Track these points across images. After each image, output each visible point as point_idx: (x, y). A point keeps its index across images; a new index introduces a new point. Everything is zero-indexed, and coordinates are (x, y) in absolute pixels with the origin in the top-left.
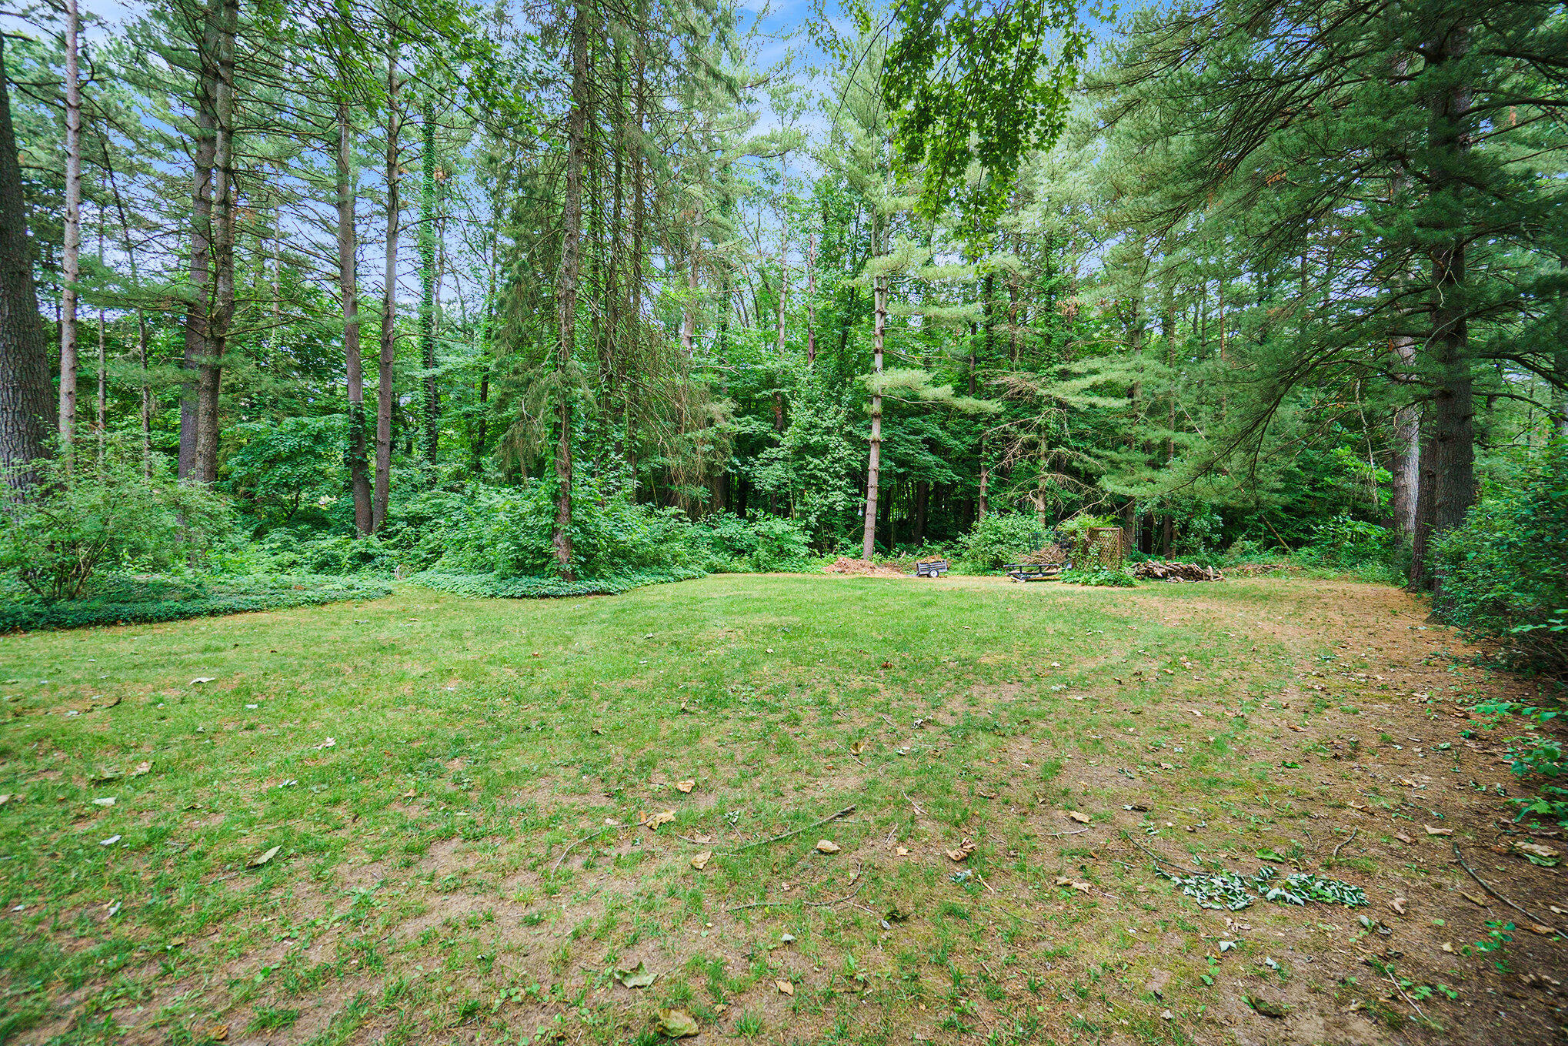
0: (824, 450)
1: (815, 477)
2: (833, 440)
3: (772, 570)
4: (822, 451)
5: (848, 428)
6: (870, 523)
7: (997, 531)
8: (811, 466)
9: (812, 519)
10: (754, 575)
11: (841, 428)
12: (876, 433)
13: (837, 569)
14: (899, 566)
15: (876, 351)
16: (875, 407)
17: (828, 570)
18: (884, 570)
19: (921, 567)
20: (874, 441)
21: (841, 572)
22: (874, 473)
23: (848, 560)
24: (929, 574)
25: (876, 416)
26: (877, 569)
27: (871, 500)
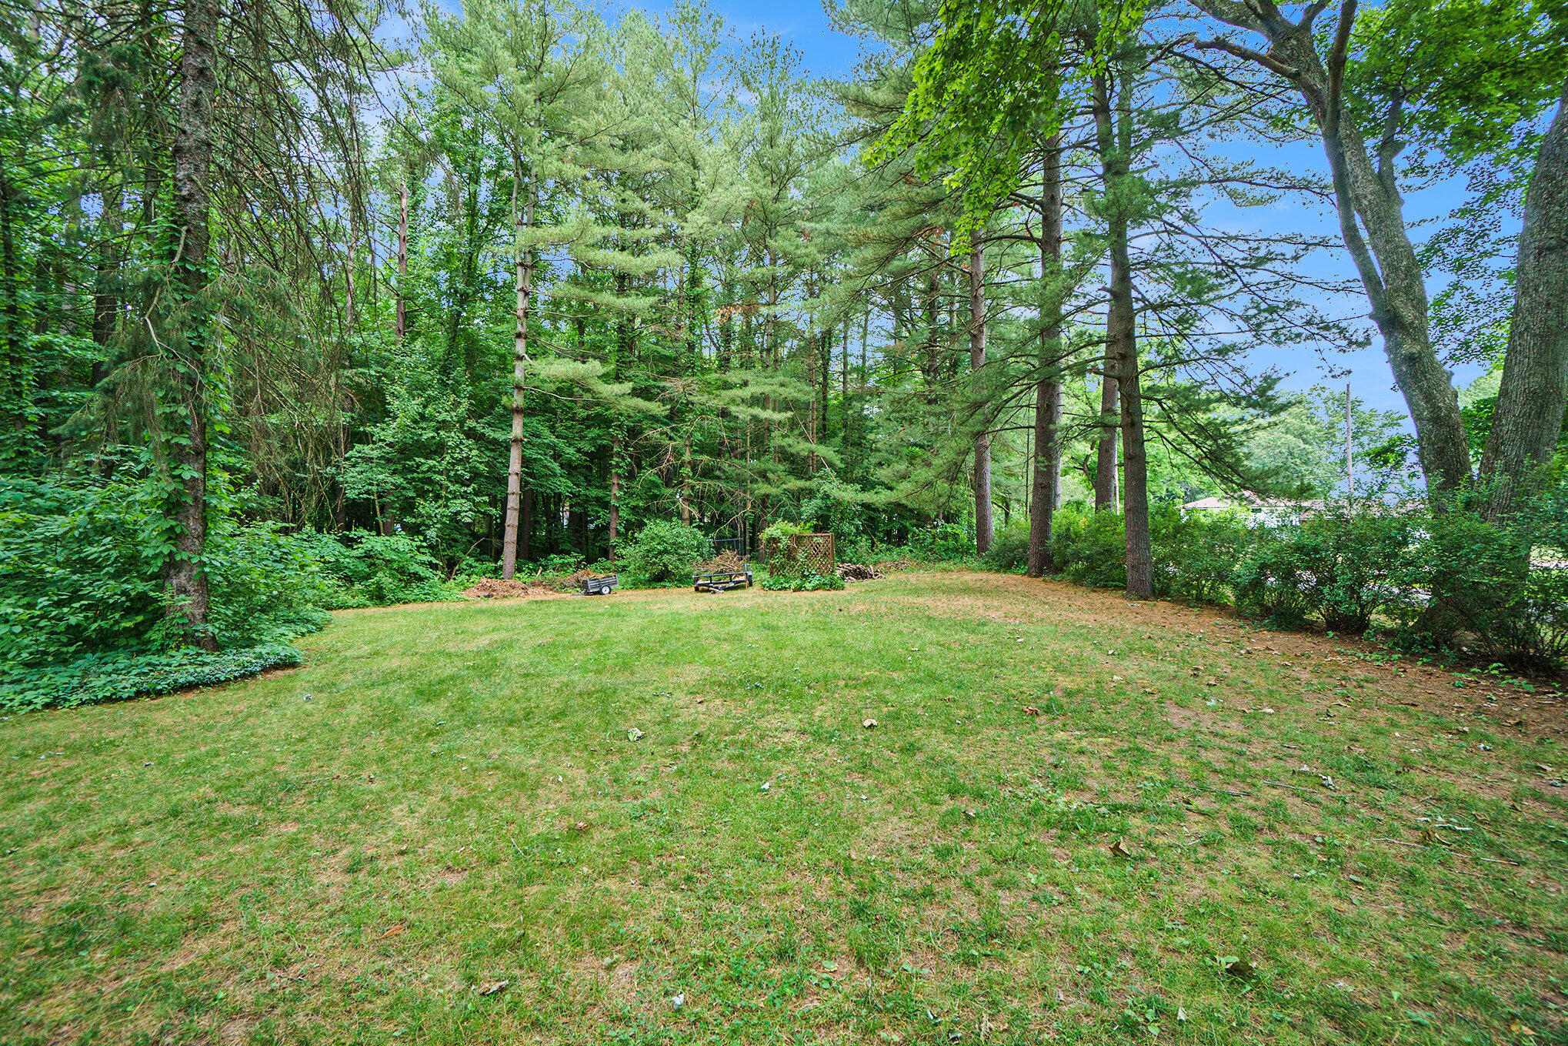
0: (439, 449)
1: (430, 481)
2: (452, 437)
3: (398, 600)
4: (437, 449)
5: (471, 423)
6: (511, 535)
7: (662, 540)
8: (424, 468)
9: (432, 533)
10: (373, 611)
11: (462, 422)
12: (517, 430)
13: (483, 594)
14: (550, 586)
15: (519, 336)
16: (518, 400)
17: (470, 595)
18: (540, 590)
19: (590, 584)
20: (516, 441)
21: (489, 596)
22: (515, 477)
23: (493, 581)
24: (601, 591)
25: (518, 411)
26: (528, 589)
27: (513, 509)
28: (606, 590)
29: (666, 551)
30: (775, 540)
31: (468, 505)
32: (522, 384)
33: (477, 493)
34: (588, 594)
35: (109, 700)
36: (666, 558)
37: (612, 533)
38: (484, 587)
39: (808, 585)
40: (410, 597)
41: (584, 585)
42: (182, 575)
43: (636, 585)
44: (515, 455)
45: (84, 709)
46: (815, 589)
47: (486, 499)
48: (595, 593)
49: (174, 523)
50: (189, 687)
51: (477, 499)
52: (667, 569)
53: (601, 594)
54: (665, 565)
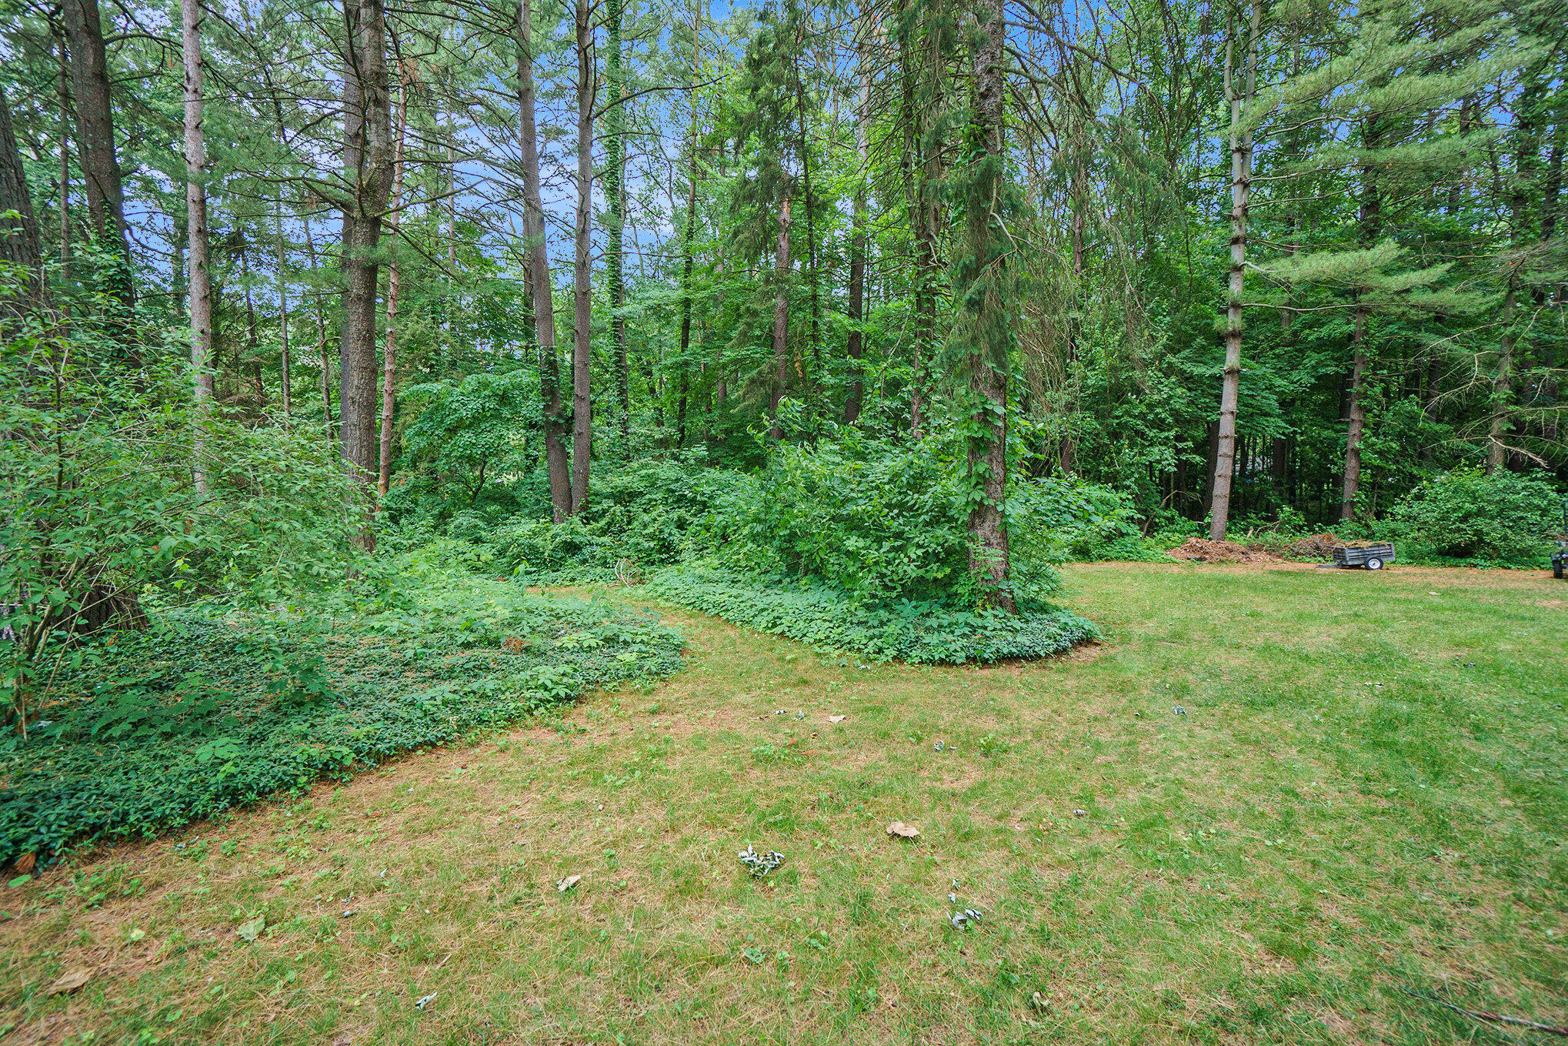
3: (1100, 557)
5: (1170, 359)
6: (1221, 488)
11: (1160, 359)
12: (1233, 359)
13: (1192, 556)
14: (1273, 550)
15: (1235, 241)
16: (1233, 321)
17: (1178, 555)
18: (1262, 556)
19: (1348, 554)
20: (1231, 372)
21: (1201, 559)
22: (1229, 417)
23: (1203, 542)
24: (1366, 564)
25: (1234, 335)
26: (1252, 555)
27: (1225, 455)
28: (1374, 564)
29: (1481, 512)
31: (1169, 453)
32: (1240, 301)
33: (1178, 438)
34: (1343, 567)
35: (942, 662)
36: (1481, 523)
38: (1193, 548)
40: (1113, 554)
41: (1339, 555)
42: (986, 525)
43: (1415, 558)
44: (1229, 389)
45: (925, 668)
47: (1190, 444)
48: (1357, 567)
50: (1010, 659)
51: (1180, 445)
52: (1481, 540)
53: (1368, 568)
54: (1478, 533)
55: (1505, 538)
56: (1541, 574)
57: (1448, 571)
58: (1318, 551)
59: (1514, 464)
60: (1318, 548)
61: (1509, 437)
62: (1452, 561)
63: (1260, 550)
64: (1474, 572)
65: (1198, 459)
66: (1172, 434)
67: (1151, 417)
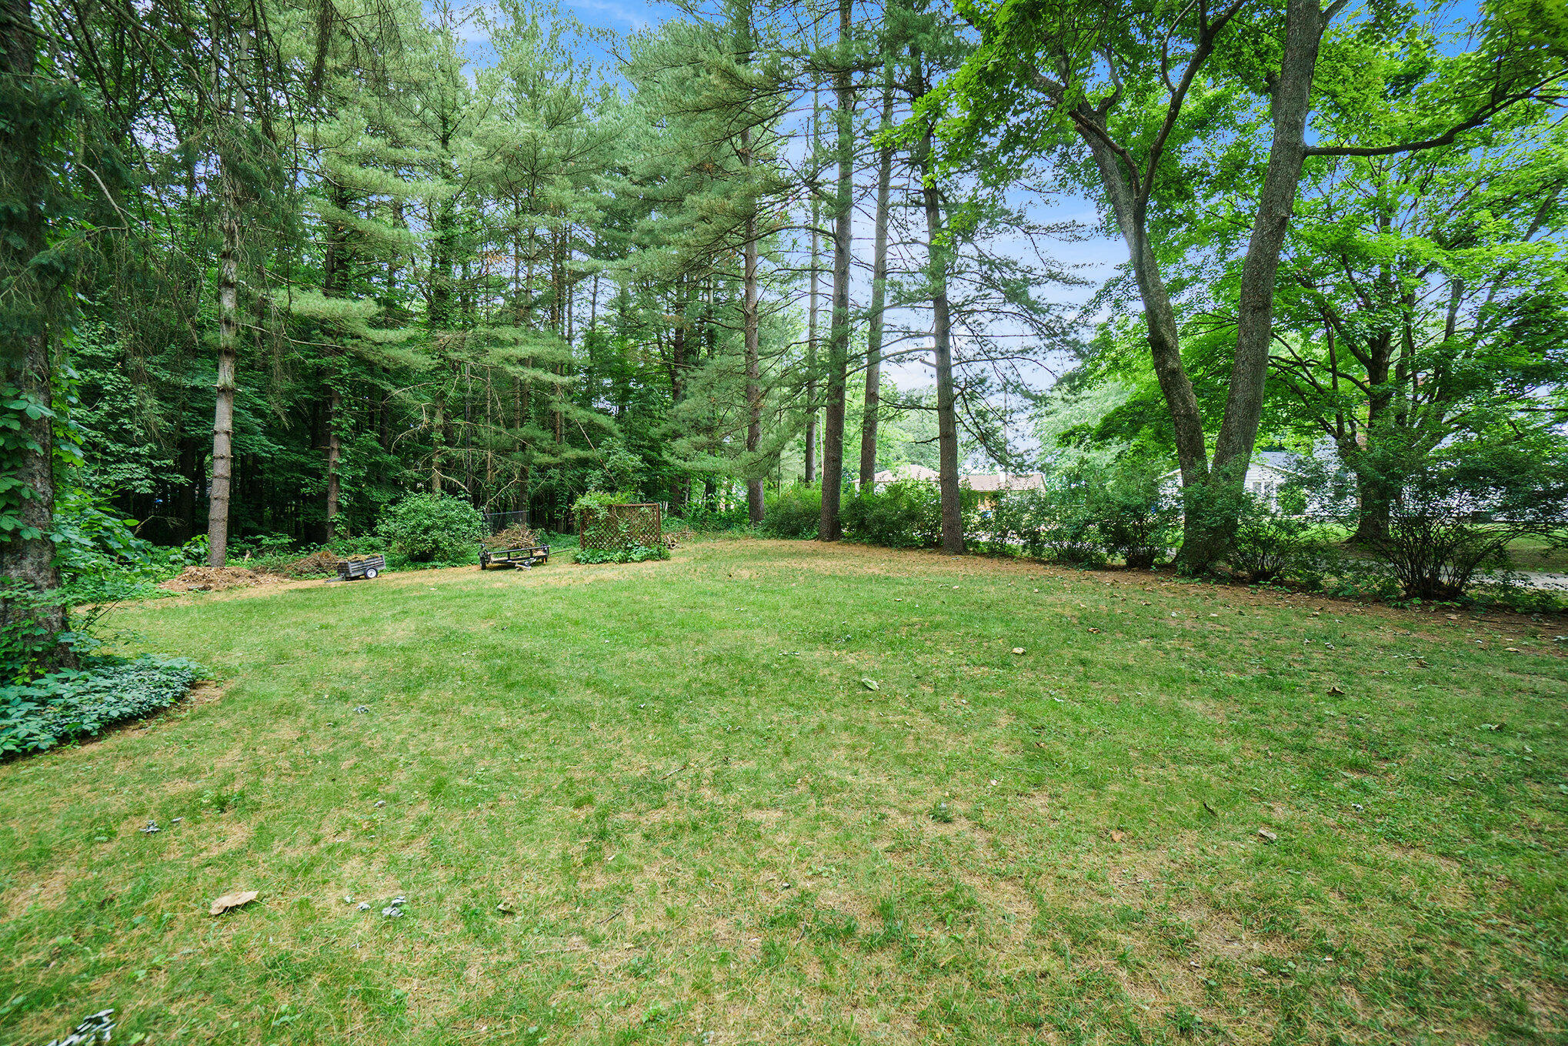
6: (218, 510)
7: (429, 514)
12: (226, 376)
13: (193, 586)
14: (277, 571)
15: (226, 256)
16: (227, 338)
18: (270, 578)
19: (352, 567)
20: (224, 390)
21: (205, 589)
22: (225, 437)
23: (202, 570)
24: (365, 574)
25: (228, 352)
26: (259, 577)
27: (222, 477)
28: (371, 574)
29: (434, 526)
30: (590, 511)
31: (141, 472)
32: (233, 319)
33: (154, 455)
34: (348, 579)
36: (436, 533)
37: (332, 508)
38: (194, 578)
39: (634, 557)
41: (342, 569)
43: (396, 565)
44: (223, 408)
46: (643, 560)
48: (358, 578)
49: (17, 483)
51: (156, 463)
52: (438, 547)
53: (367, 578)
54: (435, 541)
55: (451, 545)
56: (475, 568)
57: (421, 573)
58: (320, 569)
59: (451, 490)
60: (319, 565)
61: (445, 468)
62: (422, 565)
63: (264, 572)
64: (436, 571)
65: (182, 479)
66: (144, 450)
67: (113, 428)
